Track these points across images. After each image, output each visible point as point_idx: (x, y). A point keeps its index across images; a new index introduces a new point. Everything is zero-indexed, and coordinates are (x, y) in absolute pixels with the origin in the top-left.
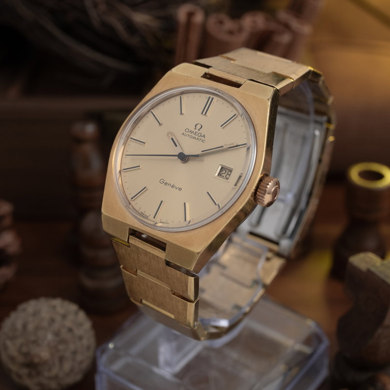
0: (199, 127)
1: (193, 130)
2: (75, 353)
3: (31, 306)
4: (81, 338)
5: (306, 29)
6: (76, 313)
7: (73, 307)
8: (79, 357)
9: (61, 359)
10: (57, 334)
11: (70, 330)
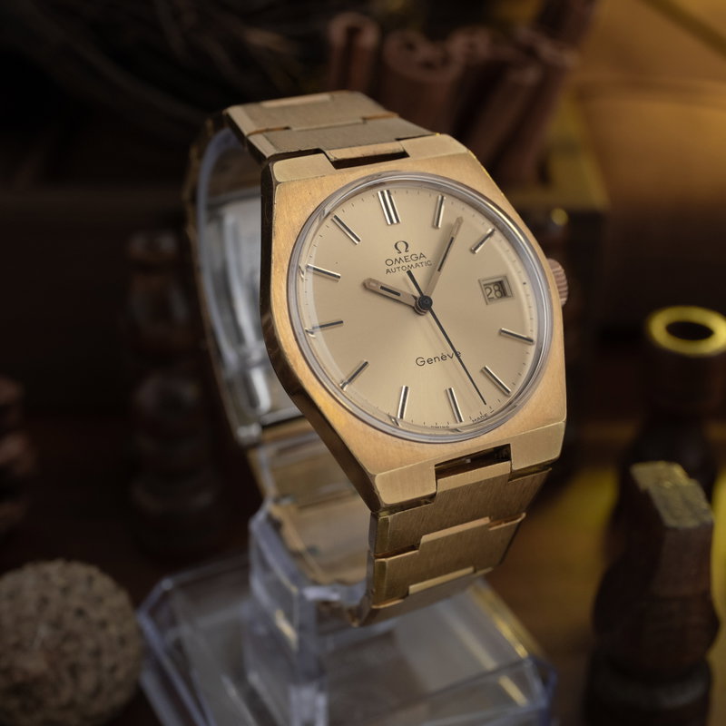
0: (402, 247)
1: (395, 255)
4: (103, 624)
8: (107, 661)
9: (74, 670)
10: (56, 624)
11: (80, 613)
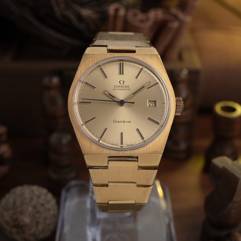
0: (122, 82)
1: (119, 85)
2: (45, 219)
3: (18, 190)
4: (49, 210)
5: (188, 19)
6: (46, 195)
7: (44, 191)
8: (48, 222)
9: (37, 223)
10: (34, 207)
11: (43, 205)
